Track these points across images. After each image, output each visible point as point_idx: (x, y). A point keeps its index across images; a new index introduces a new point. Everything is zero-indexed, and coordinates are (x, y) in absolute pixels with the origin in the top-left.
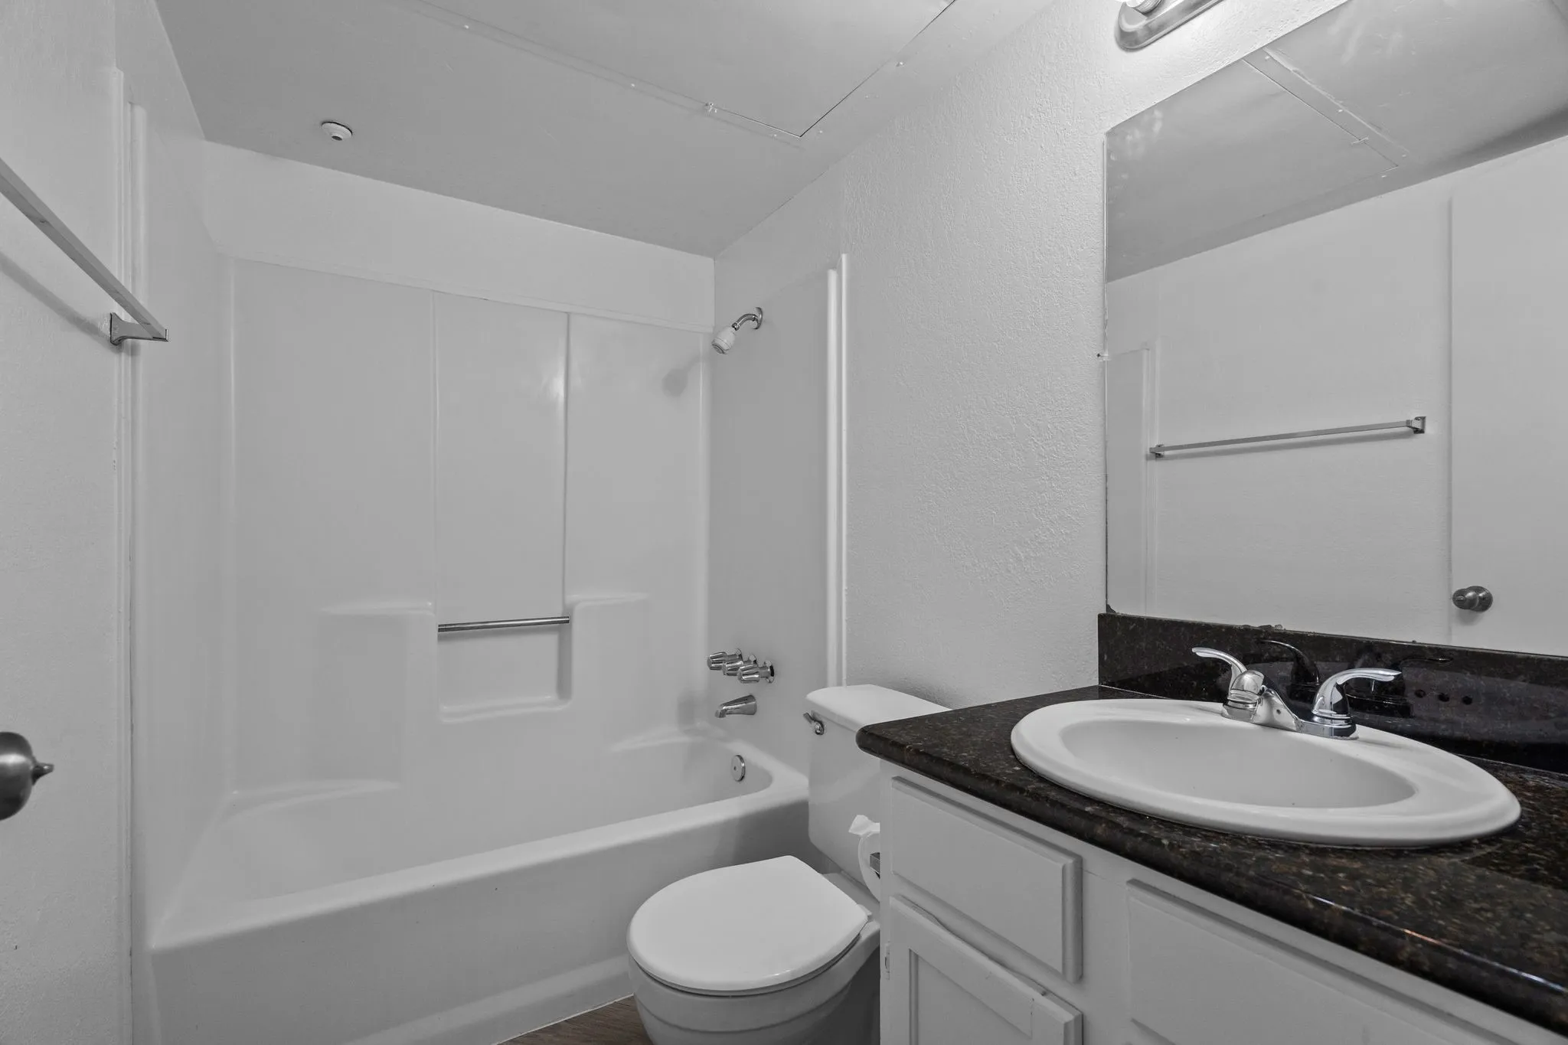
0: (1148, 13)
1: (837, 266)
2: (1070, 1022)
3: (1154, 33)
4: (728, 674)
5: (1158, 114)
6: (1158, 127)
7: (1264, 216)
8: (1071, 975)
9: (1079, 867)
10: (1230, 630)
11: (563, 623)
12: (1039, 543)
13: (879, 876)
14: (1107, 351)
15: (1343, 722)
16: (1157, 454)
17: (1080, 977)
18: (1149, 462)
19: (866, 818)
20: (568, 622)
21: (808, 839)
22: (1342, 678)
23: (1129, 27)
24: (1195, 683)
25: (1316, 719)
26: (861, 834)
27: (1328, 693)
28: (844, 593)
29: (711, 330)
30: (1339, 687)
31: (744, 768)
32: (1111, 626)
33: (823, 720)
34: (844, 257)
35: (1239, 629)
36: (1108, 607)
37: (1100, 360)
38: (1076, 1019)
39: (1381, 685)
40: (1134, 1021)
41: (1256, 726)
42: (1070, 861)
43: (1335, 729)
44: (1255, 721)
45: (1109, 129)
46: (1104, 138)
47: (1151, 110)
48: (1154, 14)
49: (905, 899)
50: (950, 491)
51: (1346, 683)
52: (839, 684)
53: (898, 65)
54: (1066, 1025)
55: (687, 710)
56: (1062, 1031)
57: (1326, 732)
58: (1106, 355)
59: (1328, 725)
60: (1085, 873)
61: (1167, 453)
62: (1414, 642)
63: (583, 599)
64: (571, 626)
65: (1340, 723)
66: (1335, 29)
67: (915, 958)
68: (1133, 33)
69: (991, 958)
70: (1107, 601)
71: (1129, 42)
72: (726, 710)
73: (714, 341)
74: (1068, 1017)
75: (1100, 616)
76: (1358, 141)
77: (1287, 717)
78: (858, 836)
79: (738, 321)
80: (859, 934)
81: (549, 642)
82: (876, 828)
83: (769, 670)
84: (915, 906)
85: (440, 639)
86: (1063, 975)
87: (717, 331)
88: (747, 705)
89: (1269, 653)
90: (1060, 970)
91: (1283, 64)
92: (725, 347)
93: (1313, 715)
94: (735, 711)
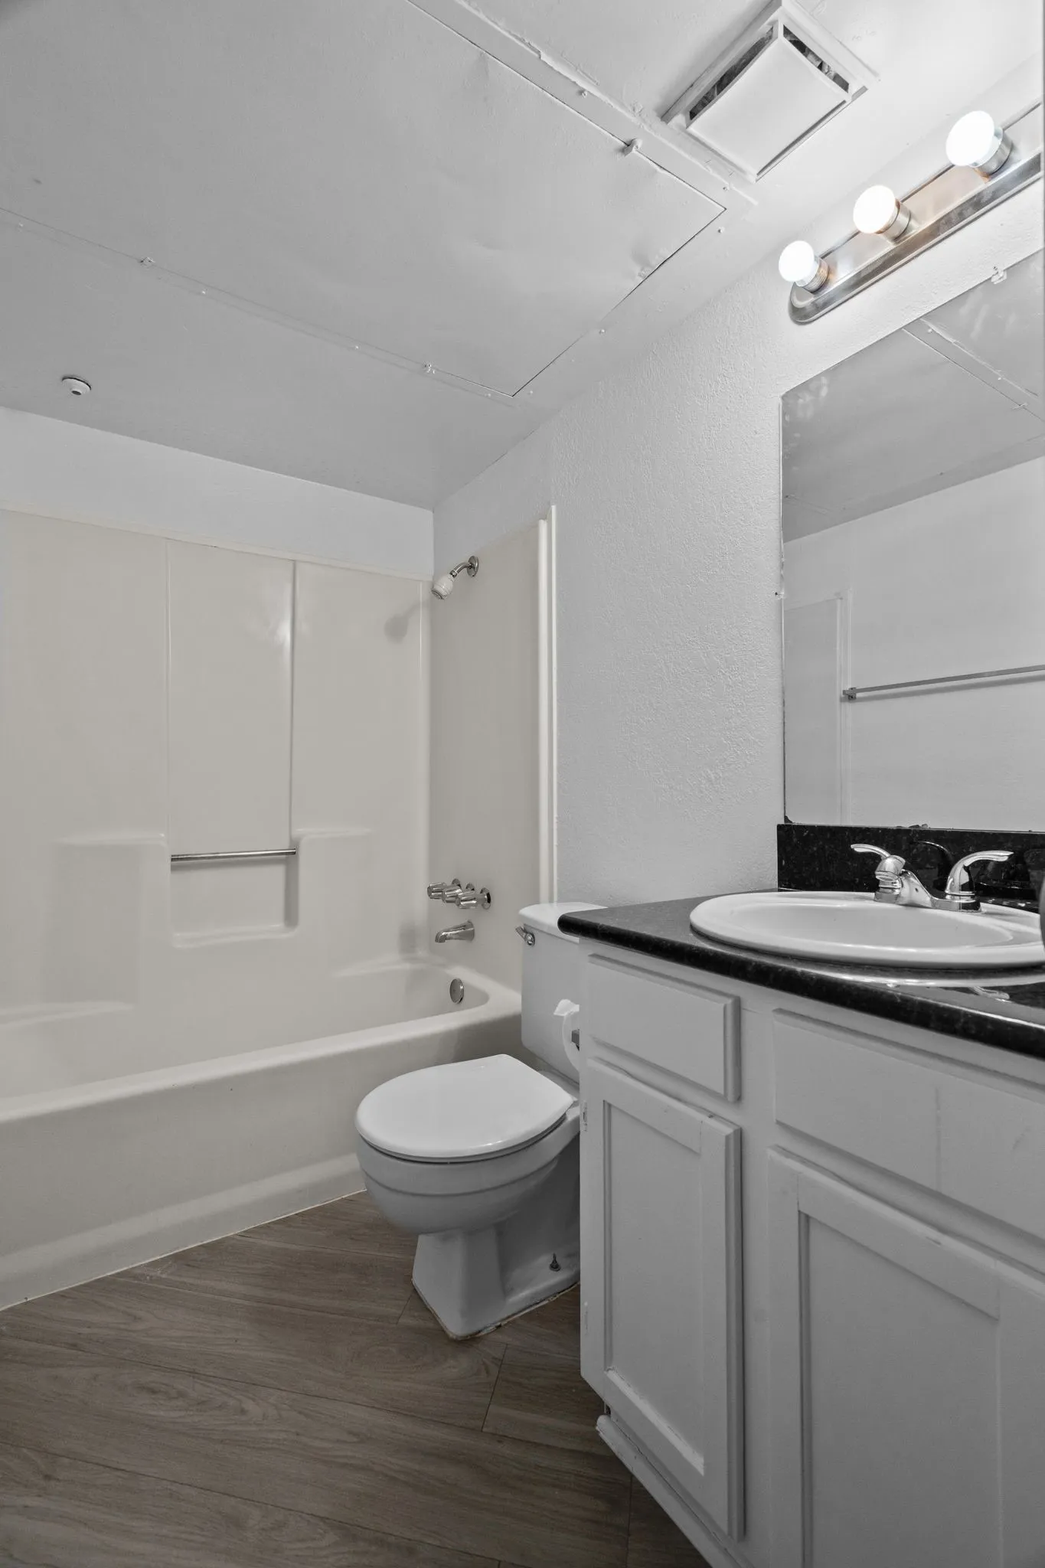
0: (815, 292)
1: (546, 516)
2: (730, 1135)
3: (820, 308)
4: (448, 902)
5: (824, 380)
6: (824, 392)
7: (942, 474)
8: (731, 1097)
9: (738, 1006)
10: (885, 831)
11: (290, 856)
12: (727, 764)
13: (578, 1048)
14: (783, 590)
15: (969, 898)
16: (850, 696)
17: (739, 1098)
18: (843, 704)
19: (569, 1001)
20: (294, 853)
21: (521, 1043)
22: (969, 861)
23: (799, 304)
24: (857, 879)
25: (948, 897)
26: (565, 1014)
27: (959, 875)
28: (555, 820)
29: (431, 579)
30: (966, 869)
31: (463, 990)
32: (789, 835)
33: (535, 932)
34: (554, 508)
35: (893, 830)
36: (786, 818)
37: (778, 598)
38: (735, 1132)
39: (999, 864)
40: (778, 1123)
41: (901, 907)
42: (730, 1001)
43: (963, 904)
44: (901, 903)
45: (784, 393)
46: (780, 401)
47: (818, 377)
48: (821, 293)
49: (601, 1060)
50: (649, 721)
51: (973, 865)
52: (551, 901)
53: (600, 332)
54: (727, 1138)
55: (408, 939)
56: (723, 1141)
57: (957, 907)
58: (783, 593)
59: (957, 901)
60: (743, 1012)
61: (859, 695)
62: (1030, 831)
63: (308, 832)
64: (297, 861)
65: (966, 898)
66: (964, 310)
67: (608, 1107)
68: (803, 309)
69: (670, 1095)
70: (785, 813)
71: (800, 316)
72: (445, 936)
73: (433, 587)
74: (729, 1131)
75: (780, 827)
76: (1018, 406)
77: (924, 896)
78: (562, 1017)
79: (456, 569)
80: (565, 1114)
81: (278, 872)
82: (576, 1008)
83: (486, 897)
84: (609, 1064)
85: (173, 869)
86: (723, 1098)
87: (436, 576)
88: (467, 933)
89: (917, 849)
90: (722, 1092)
91: (943, 335)
92: (443, 593)
93: (946, 894)
94: (454, 937)
